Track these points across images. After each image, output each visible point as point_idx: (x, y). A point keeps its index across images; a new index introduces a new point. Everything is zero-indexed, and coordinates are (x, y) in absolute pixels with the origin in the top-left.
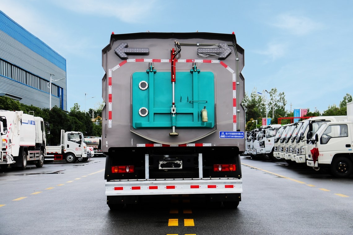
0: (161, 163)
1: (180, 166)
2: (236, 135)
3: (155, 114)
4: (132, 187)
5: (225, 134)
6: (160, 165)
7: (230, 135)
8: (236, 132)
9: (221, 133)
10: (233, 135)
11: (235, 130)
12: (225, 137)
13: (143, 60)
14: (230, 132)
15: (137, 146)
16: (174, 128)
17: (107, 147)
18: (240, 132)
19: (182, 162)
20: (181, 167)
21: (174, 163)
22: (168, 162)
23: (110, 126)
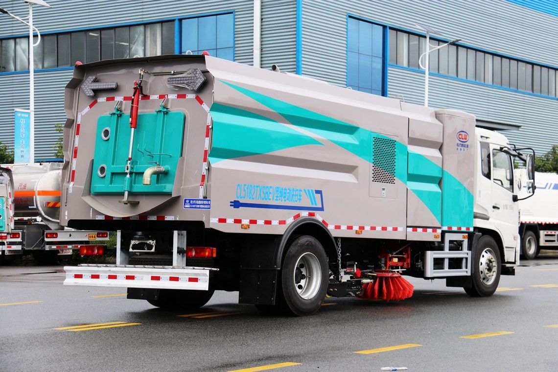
0: (133, 242)
1: (152, 248)
2: (202, 204)
3: (113, 174)
4: (92, 275)
5: (190, 202)
6: (131, 245)
7: (196, 204)
8: (202, 200)
9: (185, 200)
10: (198, 204)
11: (201, 197)
12: (190, 208)
13: (113, 99)
14: (195, 200)
15: (97, 219)
16: (126, 194)
17: (66, 219)
18: (207, 200)
19: (155, 242)
20: (153, 250)
21: (147, 243)
22: (141, 242)
23: (71, 191)
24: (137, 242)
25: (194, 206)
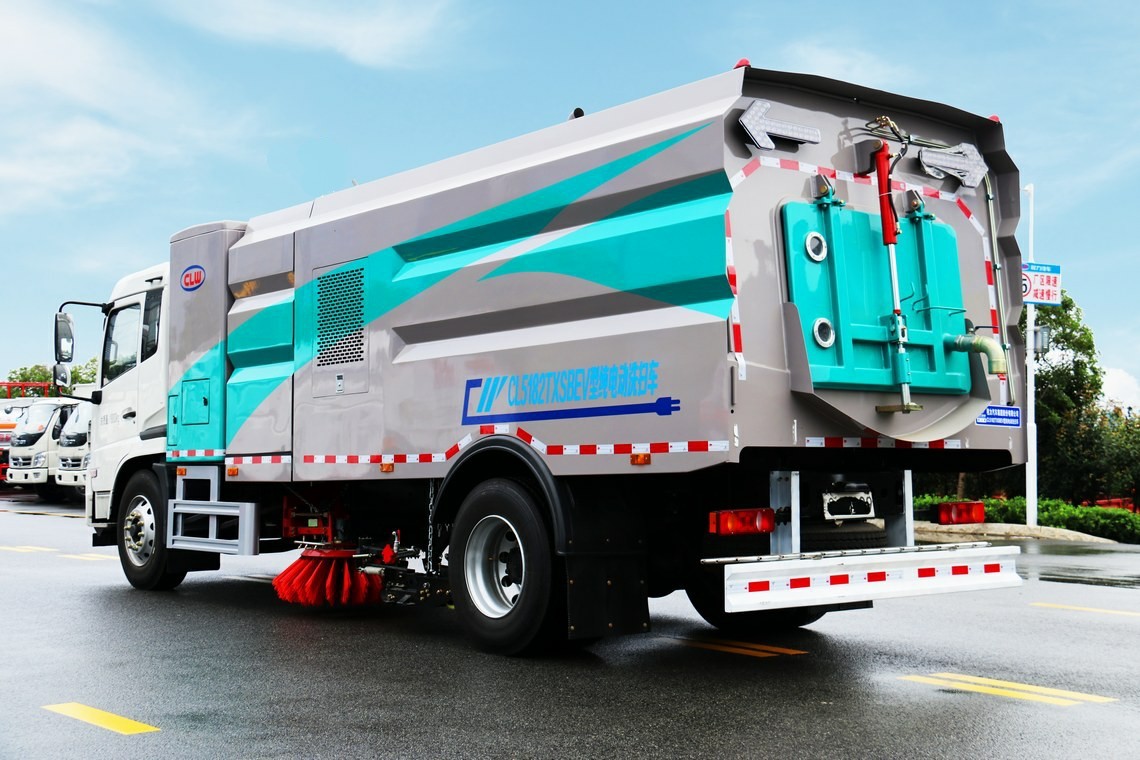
0: (828, 498)
1: (868, 512)
2: (1005, 418)
3: (856, 342)
5: (985, 412)
6: (826, 506)
7: (996, 416)
8: (1005, 409)
10: (1000, 416)
11: (1004, 403)
12: (987, 423)
13: (796, 167)
14: (995, 407)
15: (808, 445)
16: (906, 389)
17: (737, 446)
18: (1014, 410)
19: (870, 494)
20: (870, 514)
21: (855, 499)
22: (843, 496)
23: (742, 375)
24: (836, 498)
25: (993, 420)
